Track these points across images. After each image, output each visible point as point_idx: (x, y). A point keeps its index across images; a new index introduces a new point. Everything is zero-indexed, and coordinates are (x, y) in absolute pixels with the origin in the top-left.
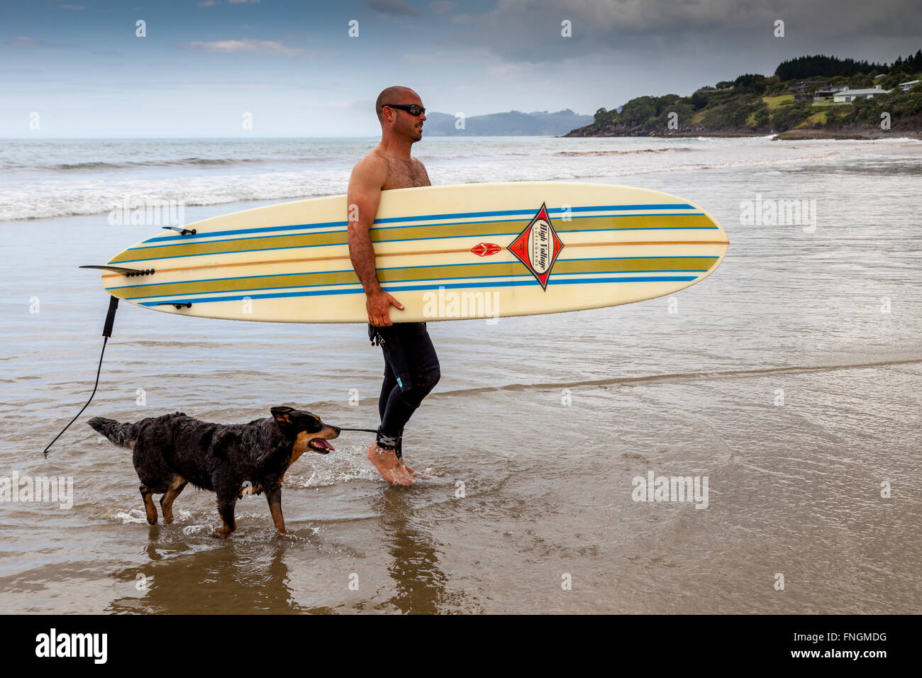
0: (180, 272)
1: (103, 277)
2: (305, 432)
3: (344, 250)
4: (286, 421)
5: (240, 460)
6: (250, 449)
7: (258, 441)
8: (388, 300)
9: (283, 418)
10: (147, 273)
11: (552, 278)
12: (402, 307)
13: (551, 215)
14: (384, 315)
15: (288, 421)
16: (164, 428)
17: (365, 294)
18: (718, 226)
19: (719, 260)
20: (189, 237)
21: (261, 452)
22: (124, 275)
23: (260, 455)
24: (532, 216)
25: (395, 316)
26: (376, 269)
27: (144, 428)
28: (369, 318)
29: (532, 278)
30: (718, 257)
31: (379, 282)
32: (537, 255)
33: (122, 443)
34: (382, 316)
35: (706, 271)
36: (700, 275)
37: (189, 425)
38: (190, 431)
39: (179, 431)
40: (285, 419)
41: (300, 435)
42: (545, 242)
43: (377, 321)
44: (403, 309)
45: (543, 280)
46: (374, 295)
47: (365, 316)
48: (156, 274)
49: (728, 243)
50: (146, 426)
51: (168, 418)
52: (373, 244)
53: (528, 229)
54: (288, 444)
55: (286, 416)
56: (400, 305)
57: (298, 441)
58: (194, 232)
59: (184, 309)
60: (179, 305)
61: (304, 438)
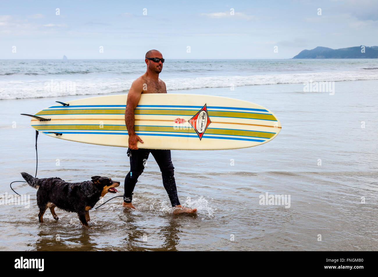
0: (60, 121)
1: (32, 120)
2: (106, 186)
3: (123, 117)
4: (98, 183)
5: (82, 196)
6: (85, 191)
7: (88, 189)
8: (137, 138)
9: (97, 182)
10: (48, 120)
11: (204, 135)
12: (142, 142)
13: (208, 109)
14: (135, 144)
15: (99, 183)
16: (49, 183)
17: (128, 135)
18: (277, 120)
19: (276, 135)
20: (66, 107)
21: (89, 194)
22: (39, 120)
23: (89, 195)
24: (200, 109)
25: (140, 146)
26: (134, 126)
27: (43, 181)
28: (129, 145)
29: (196, 135)
30: (276, 133)
31: (135, 131)
32: (200, 125)
33: (33, 185)
34: (134, 145)
35: (269, 138)
36: (267, 140)
37: (58, 183)
38: (58, 185)
39: (55, 185)
40: (98, 182)
41: (104, 188)
42: (204, 120)
43: (131, 147)
44: (143, 143)
45: (200, 135)
46: (131, 136)
47: (127, 144)
48: (51, 121)
49: (281, 128)
50: (43, 180)
51: (52, 179)
52: (135, 115)
53: (198, 114)
54: (99, 192)
55: (98, 181)
56: (142, 141)
57: (104, 190)
58: (68, 105)
59: (59, 136)
60: (57, 134)
61: (106, 188)
